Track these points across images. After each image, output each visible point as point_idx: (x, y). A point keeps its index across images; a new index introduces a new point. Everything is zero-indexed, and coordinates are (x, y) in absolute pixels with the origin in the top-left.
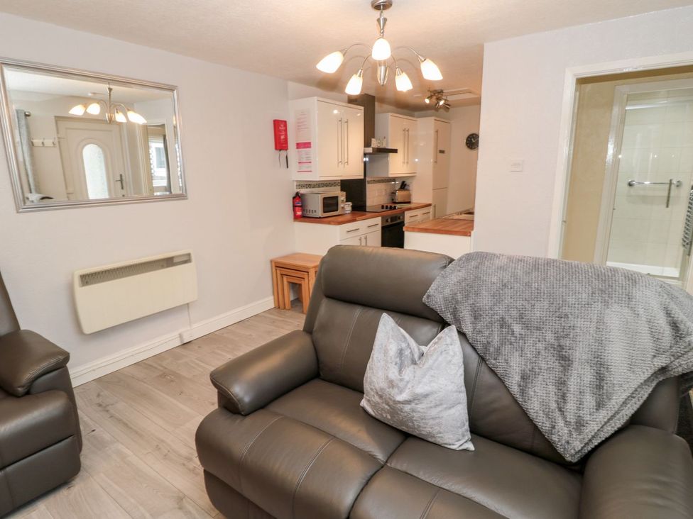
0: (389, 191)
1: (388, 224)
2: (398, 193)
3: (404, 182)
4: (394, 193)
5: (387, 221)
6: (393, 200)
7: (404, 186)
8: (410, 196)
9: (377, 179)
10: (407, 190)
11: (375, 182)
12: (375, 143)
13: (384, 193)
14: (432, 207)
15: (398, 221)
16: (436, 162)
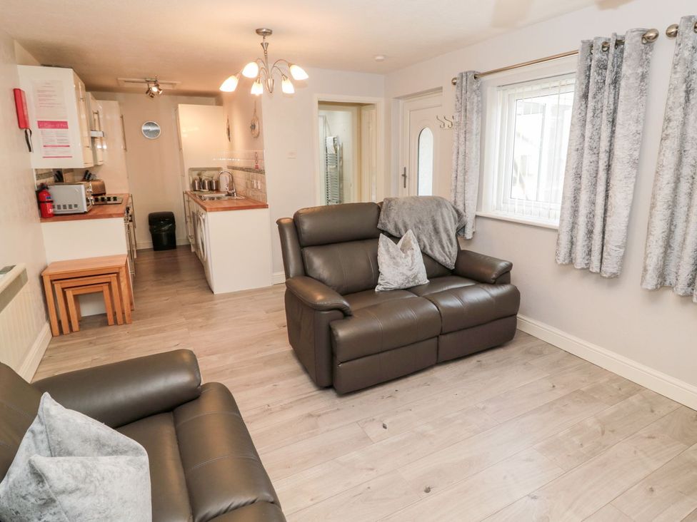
8: (104, 186)
16: (126, 149)
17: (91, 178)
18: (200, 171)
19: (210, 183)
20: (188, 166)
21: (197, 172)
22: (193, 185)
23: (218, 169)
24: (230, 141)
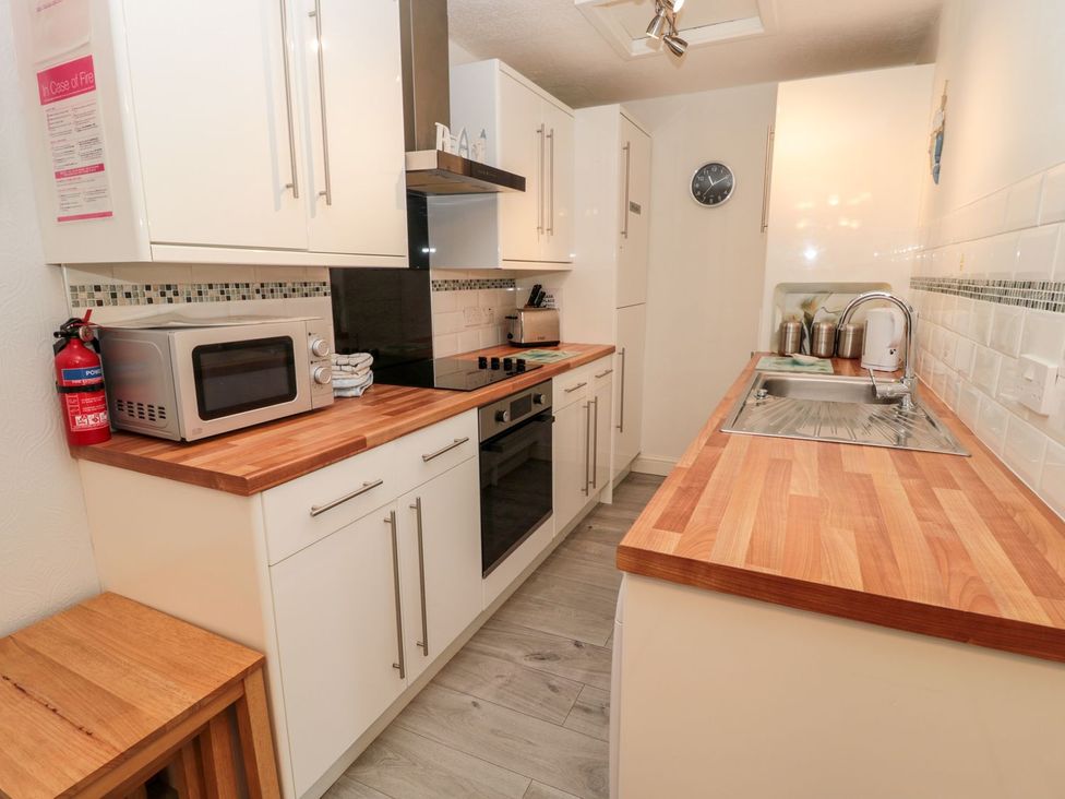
0: (499, 311)
1: (502, 427)
2: (525, 317)
3: (537, 288)
4: (511, 318)
5: (499, 418)
6: (510, 336)
7: (537, 299)
8: (555, 326)
9: (462, 277)
10: (546, 308)
11: (456, 285)
12: (447, 140)
13: (485, 319)
14: (615, 357)
15: (536, 409)
16: (625, 233)
18: (811, 295)
19: (837, 335)
20: (773, 278)
21: (800, 298)
22: (781, 335)
24: (937, 182)
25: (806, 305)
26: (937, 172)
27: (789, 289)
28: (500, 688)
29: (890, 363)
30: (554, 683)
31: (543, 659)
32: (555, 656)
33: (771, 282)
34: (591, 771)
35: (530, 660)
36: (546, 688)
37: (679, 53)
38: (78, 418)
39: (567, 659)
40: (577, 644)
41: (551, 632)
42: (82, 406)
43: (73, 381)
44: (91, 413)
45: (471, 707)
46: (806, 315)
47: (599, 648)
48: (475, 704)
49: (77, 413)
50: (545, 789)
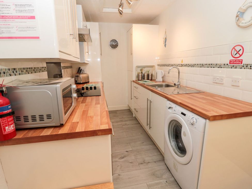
0: (71, 75)
2: (81, 76)
4: (77, 76)
6: (77, 81)
7: (79, 71)
16: (101, 54)
17: (81, 72)
18: (142, 68)
19: (148, 75)
20: (135, 65)
21: (140, 69)
22: (138, 76)
23: (152, 67)
24: (165, 47)
25: (141, 70)
26: (165, 45)
27: (138, 67)
28: (121, 168)
29: (161, 80)
30: (130, 162)
31: (123, 158)
32: (125, 156)
33: (135, 66)
34: (154, 174)
35: (121, 159)
36: (130, 163)
37: (121, 14)
38: (7, 128)
39: (128, 155)
40: (127, 152)
41: (119, 151)
42: (8, 122)
43: (4, 112)
44: (11, 124)
45: (119, 176)
46: (141, 72)
47: (131, 150)
48: (119, 175)
49: (6, 126)
50: (150, 183)
